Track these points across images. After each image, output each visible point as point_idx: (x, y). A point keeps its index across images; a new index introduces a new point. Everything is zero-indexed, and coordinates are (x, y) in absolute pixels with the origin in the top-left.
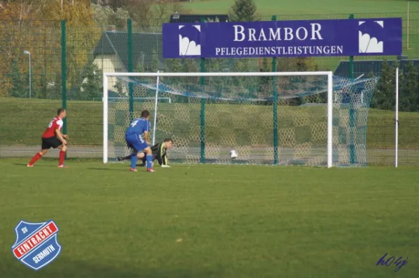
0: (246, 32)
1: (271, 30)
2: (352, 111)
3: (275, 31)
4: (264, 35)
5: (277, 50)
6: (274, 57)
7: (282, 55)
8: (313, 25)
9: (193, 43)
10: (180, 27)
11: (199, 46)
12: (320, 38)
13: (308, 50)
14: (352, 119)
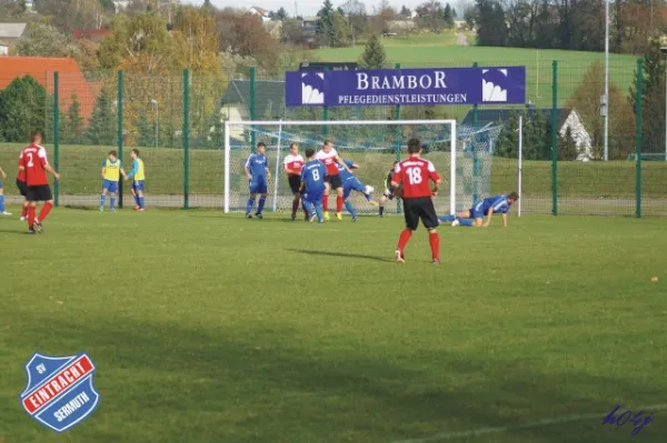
0: (370, 80)
1: (395, 78)
2: (475, 161)
3: (398, 79)
4: (387, 84)
5: (400, 99)
6: (398, 105)
7: (405, 104)
8: (437, 73)
9: (316, 91)
10: (303, 75)
11: (322, 94)
12: (444, 86)
13: (432, 98)
14: (475, 167)
